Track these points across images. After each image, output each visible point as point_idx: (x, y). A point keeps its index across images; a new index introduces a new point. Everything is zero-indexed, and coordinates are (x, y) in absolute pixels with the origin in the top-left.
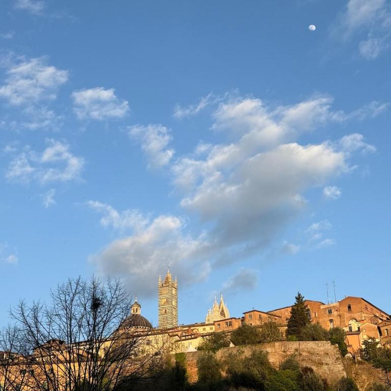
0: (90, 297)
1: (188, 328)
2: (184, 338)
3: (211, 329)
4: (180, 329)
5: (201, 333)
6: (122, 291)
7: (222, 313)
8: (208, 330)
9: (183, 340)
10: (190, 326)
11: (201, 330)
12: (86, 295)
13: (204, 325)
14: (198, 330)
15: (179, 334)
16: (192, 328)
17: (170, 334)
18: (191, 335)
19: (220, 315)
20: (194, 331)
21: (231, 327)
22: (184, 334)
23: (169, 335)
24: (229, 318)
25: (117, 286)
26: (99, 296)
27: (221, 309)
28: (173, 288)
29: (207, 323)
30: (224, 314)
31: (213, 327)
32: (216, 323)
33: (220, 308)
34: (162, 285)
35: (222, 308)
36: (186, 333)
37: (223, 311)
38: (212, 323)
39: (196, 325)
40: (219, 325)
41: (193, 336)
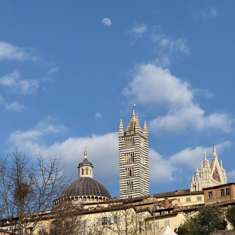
0: (12, 183)
1: (163, 199)
2: (158, 214)
3: (199, 199)
4: (151, 200)
5: (184, 205)
6: (60, 174)
7: (216, 176)
8: (194, 200)
9: (157, 218)
10: (166, 196)
11: (183, 202)
12: (7, 179)
13: (189, 195)
14: (179, 200)
15: (151, 207)
16: (169, 198)
17: (138, 208)
18: (168, 210)
19: (212, 179)
20: (174, 203)
21: (228, 196)
22: (158, 208)
23: (135, 210)
24: (226, 183)
25: (52, 167)
26: (26, 180)
27: (214, 169)
28: (141, 139)
29: (192, 190)
30: (219, 177)
31: (202, 196)
32: (207, 192)
33: (211, 167)
34: (125, 134)
35: (216, 168)
36: (160, 206)
37: (217, 172)
38: (200, 190)
39: (176, 193)
40: (211, 193)
41: (171, 212)
